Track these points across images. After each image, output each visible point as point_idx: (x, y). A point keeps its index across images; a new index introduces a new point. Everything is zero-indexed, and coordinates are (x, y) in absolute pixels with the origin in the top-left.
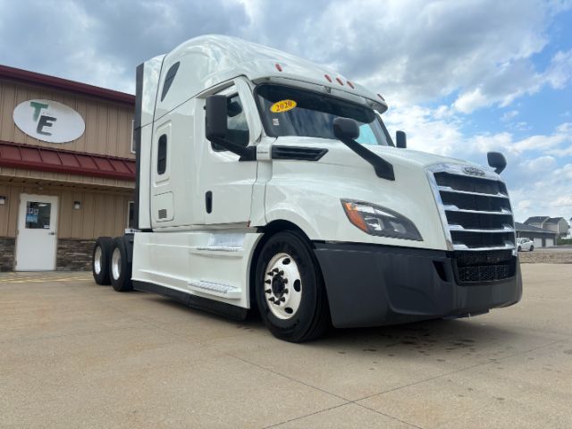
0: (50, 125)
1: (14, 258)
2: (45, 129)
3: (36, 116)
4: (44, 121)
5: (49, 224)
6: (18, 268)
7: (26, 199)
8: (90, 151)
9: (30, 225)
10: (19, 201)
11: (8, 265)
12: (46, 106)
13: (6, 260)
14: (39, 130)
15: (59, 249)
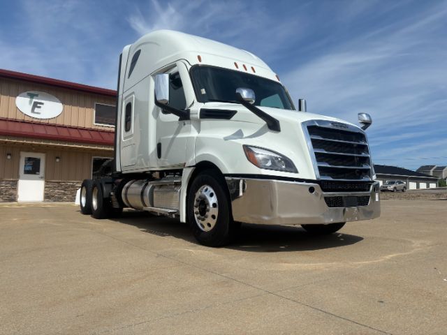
0: (40, 107)
1: (17, 193)
2: (36, 110)
3: (30, 102)
4: (36, 105)
5: (39, 171)
6: (19, 199)
7: (24, 155)
8: (67, 124)
9: (27, 172)
10: (19, 157)
11: (12, 197)
12: (37, 95)
13: (11, 195)
14: (33, 111)
15: (45, 187)
